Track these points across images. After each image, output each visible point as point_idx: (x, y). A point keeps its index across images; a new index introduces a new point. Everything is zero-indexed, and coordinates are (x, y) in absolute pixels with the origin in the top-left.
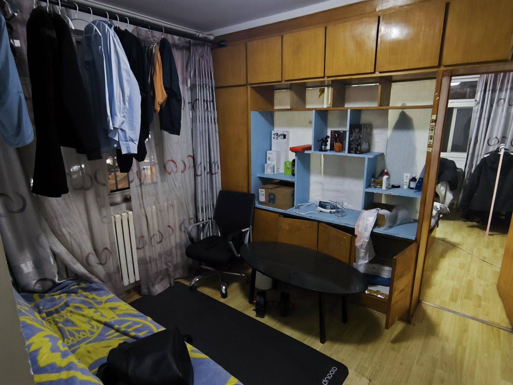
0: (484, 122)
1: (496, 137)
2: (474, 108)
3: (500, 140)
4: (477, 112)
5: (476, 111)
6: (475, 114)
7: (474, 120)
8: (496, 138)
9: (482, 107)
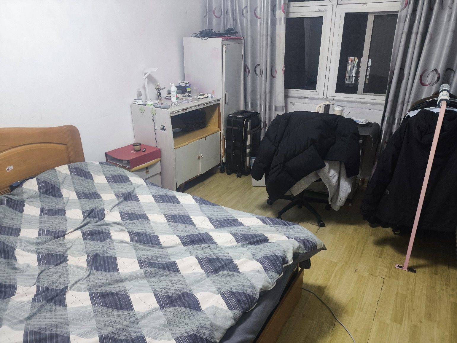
0: (416, 40)
1: (436, 70)
2: (399, 14)
3: (441, 76)
4: (405, 22)
5: (403, 19)
6: (402, 25)
7: (399, 38)
8: (434, 72)
9: (414, 10)
